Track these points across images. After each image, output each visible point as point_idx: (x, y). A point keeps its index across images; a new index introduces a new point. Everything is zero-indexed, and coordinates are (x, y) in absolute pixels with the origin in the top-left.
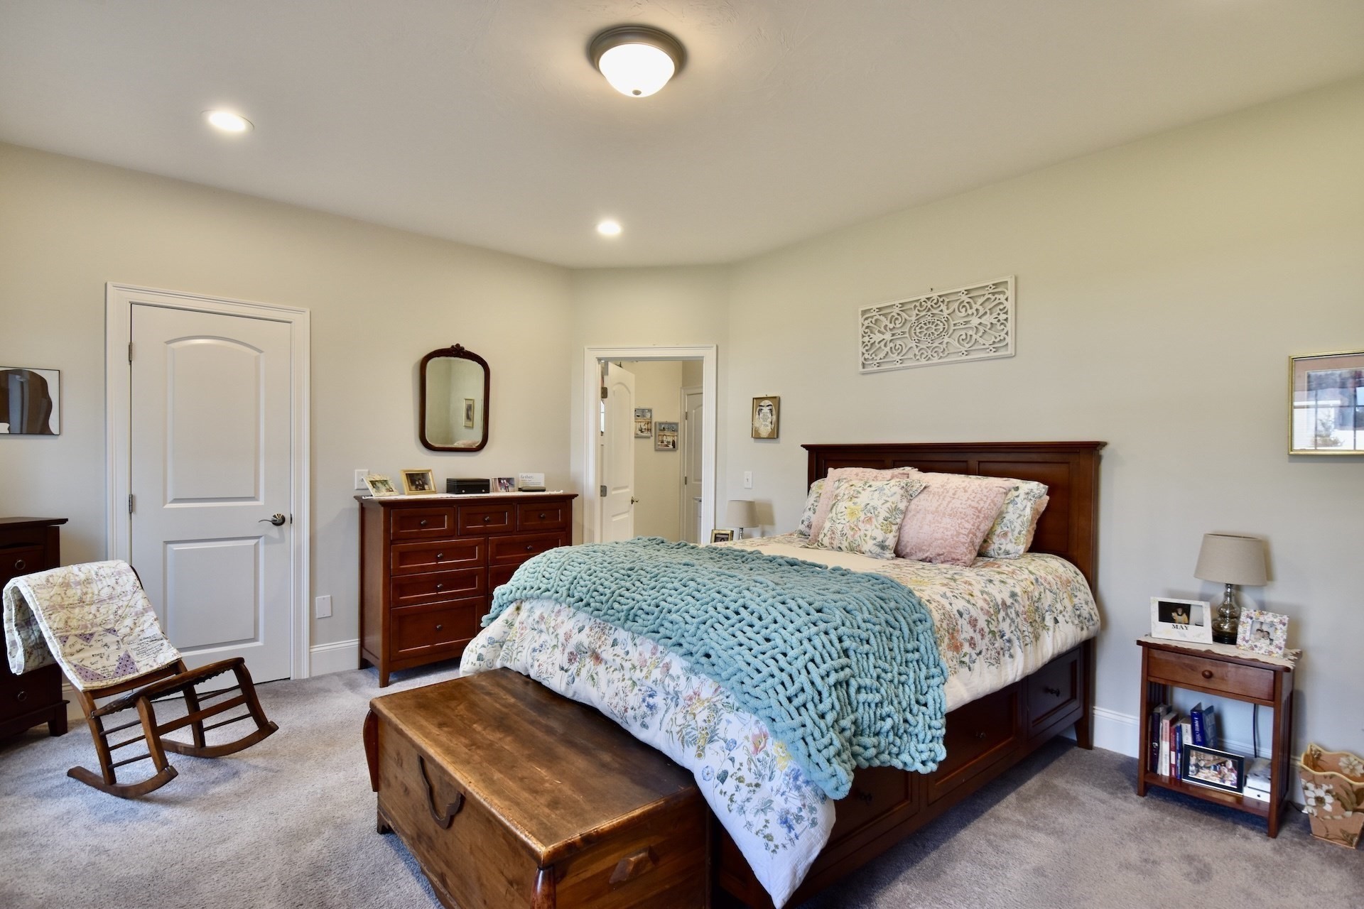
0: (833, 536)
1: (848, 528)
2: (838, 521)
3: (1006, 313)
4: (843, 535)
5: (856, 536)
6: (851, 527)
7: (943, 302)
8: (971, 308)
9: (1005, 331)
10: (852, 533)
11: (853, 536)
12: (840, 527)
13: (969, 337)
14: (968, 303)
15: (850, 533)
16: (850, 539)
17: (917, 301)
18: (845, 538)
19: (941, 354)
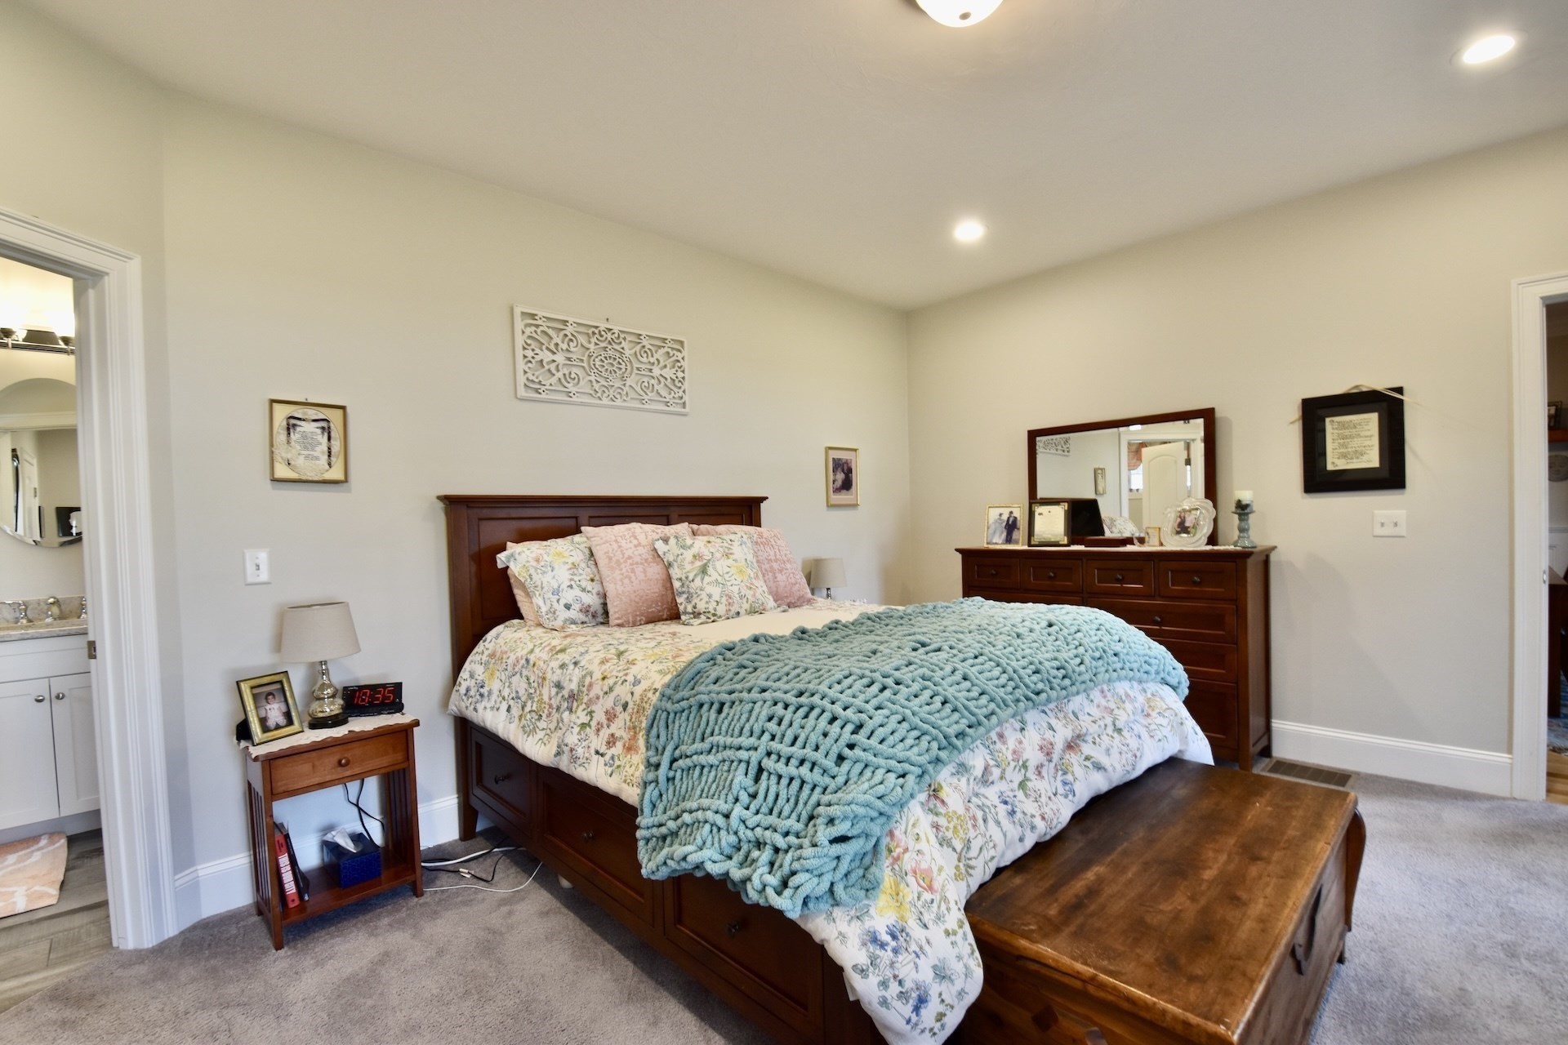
0: (730, 601)
1: (745, 588)
2: (729, 584)
3: (683, 372)
4: (741, 597)
5: (757, 594)
6: (747, 586)
7: (625, 339)
8: (652, 356)
9: (682, 390)
10: (752, 592)
11: (754, 595)
12: (735, 589)
13: (651, 386)
14: (649, 349)
15: (749, 594)
16: (751, 599)
17: (597, 327)
18: (745, 600)
19: (625, 398)
